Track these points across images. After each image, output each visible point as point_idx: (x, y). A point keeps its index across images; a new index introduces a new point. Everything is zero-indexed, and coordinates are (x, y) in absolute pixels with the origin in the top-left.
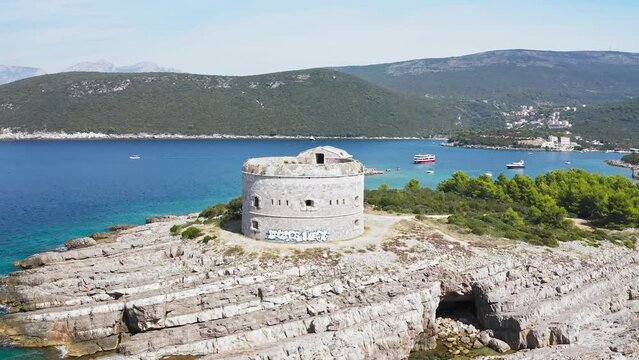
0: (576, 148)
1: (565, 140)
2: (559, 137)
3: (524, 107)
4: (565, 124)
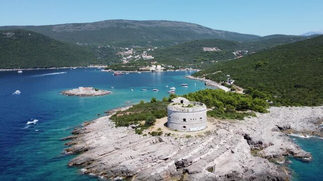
0: (164, 70)
1: (159, 67)
2: (156, 65)
3: (127, 49)
4: (151, 57)
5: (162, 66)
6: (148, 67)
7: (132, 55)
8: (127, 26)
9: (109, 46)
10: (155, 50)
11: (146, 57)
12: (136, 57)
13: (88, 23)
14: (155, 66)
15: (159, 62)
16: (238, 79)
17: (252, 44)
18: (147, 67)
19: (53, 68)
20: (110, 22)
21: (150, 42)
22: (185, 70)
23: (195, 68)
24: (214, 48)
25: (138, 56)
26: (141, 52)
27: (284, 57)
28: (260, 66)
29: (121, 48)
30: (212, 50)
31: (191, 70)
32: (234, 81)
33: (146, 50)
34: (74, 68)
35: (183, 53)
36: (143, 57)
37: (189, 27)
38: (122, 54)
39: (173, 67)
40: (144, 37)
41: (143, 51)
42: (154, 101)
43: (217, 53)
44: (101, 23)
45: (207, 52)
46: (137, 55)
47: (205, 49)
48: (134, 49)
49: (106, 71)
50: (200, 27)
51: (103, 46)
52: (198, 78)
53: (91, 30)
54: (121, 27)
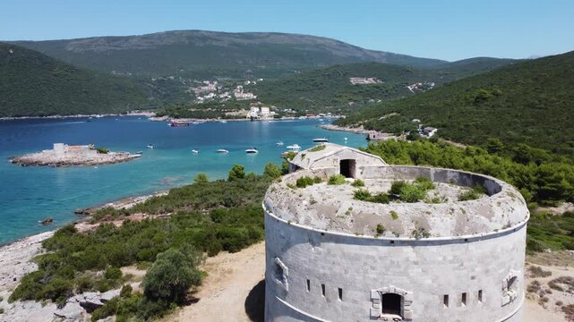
0: (275, 116)
1: (265, 110)
2: (260, 107)
3: (207, 82)
4: (251, 96)
5: (271, 110)
6: (242, 112)
7: (215, 92)
8: (208, 42)
9: (172, 78)
10: (259, 84)
11: (241, 95)
12: (222, 96)
13: (134, 37)
14: (257, 109)
15: (266, 103)
16: (444, 126)
17: (441, 72)
18: (240, 112)
19: (55, 117)
20: (175, 35)
21: (249, 71)
22: (318, 116)
23: (337, 113)
24: (371, 79)
25: (226, 94)
26: (231, 88)
27: (531, 81)
28: (485, 99)
29: (195, 81)
30: (367, 82)
31: (329, 116)
32: (436, 130)
33: (242, 85)
34: (98, 116)
35: (312, 88)
36: (237, 95)
37: (322, 45)
38: (196, 90)
39: (294, 112)
40: (240, 62)
41: (235, 86)
42: (238, 174)
43: (377, 87)
44: (159, 36)
45: (357, 85)
46: (224, 92)
47: (353, 81)
48: (219, 82)
49: (156, 119)
50: (342, 44)
51: (160, 78)
52: (347, 129)
53: (140, 48)
54: (197, 44)
